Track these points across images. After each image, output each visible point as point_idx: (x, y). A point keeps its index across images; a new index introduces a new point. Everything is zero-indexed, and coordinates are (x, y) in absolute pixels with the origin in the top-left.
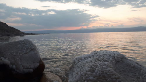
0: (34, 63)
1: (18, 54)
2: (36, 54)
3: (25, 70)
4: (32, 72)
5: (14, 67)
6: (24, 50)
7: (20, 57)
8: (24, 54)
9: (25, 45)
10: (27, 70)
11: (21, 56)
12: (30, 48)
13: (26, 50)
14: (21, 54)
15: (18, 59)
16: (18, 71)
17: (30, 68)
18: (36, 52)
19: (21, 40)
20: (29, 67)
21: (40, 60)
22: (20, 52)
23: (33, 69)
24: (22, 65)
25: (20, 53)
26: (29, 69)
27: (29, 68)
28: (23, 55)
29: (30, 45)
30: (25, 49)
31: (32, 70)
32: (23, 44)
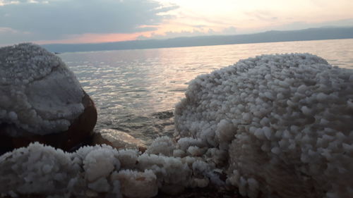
0: (68, 103)
1: (17, 80)
2: (70, 81)
3: (47, 122)
4: (67, 129)
5: (13, 115)
6: (33, 71)
7: (23, 87)
8: (35, 79)
9: (28, 56)
10: (53, 122)
11: (27, 85)
12: (46, 63)
13: (38, 70)
14: (26, 81)
15: (19, 92)
16: (26, 127)
17: (62, 118)
18: (68, 75)
19: (11, 47)
20: (57, 114)
21: (84, 95)
22: (20, 74)
23: (70, 121)
24: (37, 111)
25: (20, 78)
26: (59, 122)
27: (59, 116)
28: (31, 82)
29: (44, 56)
30: (34, 66)
31: (67, 123)
32: (22, 55)
